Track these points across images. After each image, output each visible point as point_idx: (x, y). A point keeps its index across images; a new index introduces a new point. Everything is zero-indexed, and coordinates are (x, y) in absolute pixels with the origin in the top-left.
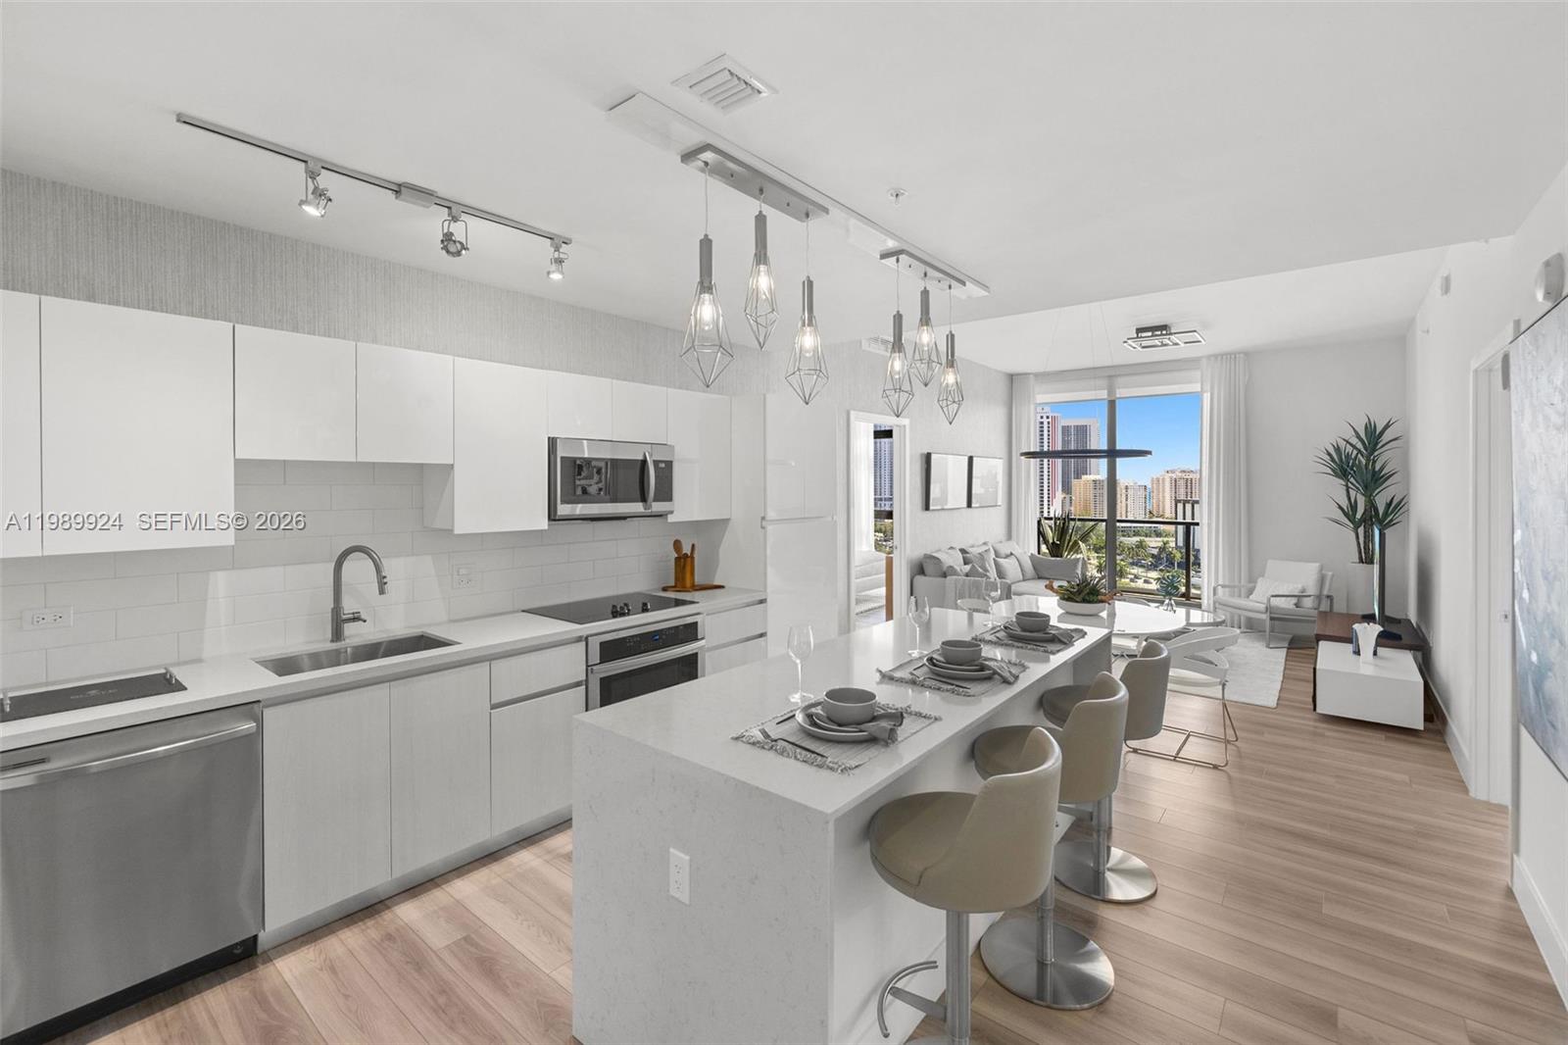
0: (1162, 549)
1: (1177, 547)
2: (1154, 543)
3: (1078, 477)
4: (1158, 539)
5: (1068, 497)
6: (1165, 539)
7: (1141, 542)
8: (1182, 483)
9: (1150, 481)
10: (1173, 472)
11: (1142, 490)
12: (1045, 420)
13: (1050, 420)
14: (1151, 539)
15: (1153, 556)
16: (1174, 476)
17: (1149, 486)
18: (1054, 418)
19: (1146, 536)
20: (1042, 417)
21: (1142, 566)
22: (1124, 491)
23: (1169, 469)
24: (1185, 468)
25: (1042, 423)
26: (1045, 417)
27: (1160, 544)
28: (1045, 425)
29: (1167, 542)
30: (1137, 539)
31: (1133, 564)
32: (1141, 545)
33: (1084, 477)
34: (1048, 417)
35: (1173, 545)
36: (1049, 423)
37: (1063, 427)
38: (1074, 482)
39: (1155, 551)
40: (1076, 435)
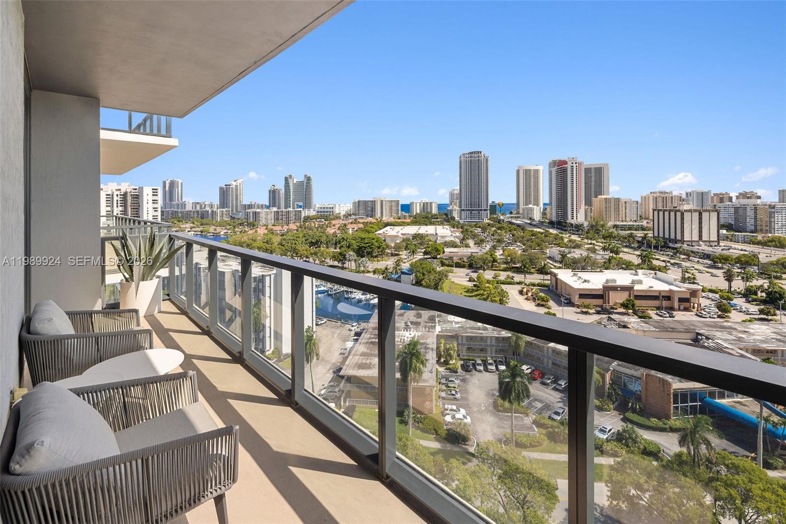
0: (644, 238)
1: (654, 237)
2: (639, 234)
3: (596, 196)
4: (642, 232)
5: (589, 208)
6: (645, 232)
7: (631, 234)
8: (660, 200)
9: (640, 198)
10: (654, 193)
11: (635, 204)
12: (574, 165)
13: (577, 165)
14: (639, 232)
15: (638, 242)
16: (655, 195)
17: (640, 201)
18: (580, 164)
19: (636, 230)
20: (572, 163)
21: (632, 248)
22: (624, 204)
23: (652, 191)
24: (662, 190)
25: (573, 166)
26: (574, 163)
27: (643, 235)
28: (575, 168)
29: (647, 234)
30: (629, 232)
31: (626, 246)
32: (631, 236)
33: (599, 197)
34: (576, 163)
35: (652, 235)
36: (577, 166)
37: (586, 169)
38: (594, 199)
39: (640, 239)
40: (595, 172)
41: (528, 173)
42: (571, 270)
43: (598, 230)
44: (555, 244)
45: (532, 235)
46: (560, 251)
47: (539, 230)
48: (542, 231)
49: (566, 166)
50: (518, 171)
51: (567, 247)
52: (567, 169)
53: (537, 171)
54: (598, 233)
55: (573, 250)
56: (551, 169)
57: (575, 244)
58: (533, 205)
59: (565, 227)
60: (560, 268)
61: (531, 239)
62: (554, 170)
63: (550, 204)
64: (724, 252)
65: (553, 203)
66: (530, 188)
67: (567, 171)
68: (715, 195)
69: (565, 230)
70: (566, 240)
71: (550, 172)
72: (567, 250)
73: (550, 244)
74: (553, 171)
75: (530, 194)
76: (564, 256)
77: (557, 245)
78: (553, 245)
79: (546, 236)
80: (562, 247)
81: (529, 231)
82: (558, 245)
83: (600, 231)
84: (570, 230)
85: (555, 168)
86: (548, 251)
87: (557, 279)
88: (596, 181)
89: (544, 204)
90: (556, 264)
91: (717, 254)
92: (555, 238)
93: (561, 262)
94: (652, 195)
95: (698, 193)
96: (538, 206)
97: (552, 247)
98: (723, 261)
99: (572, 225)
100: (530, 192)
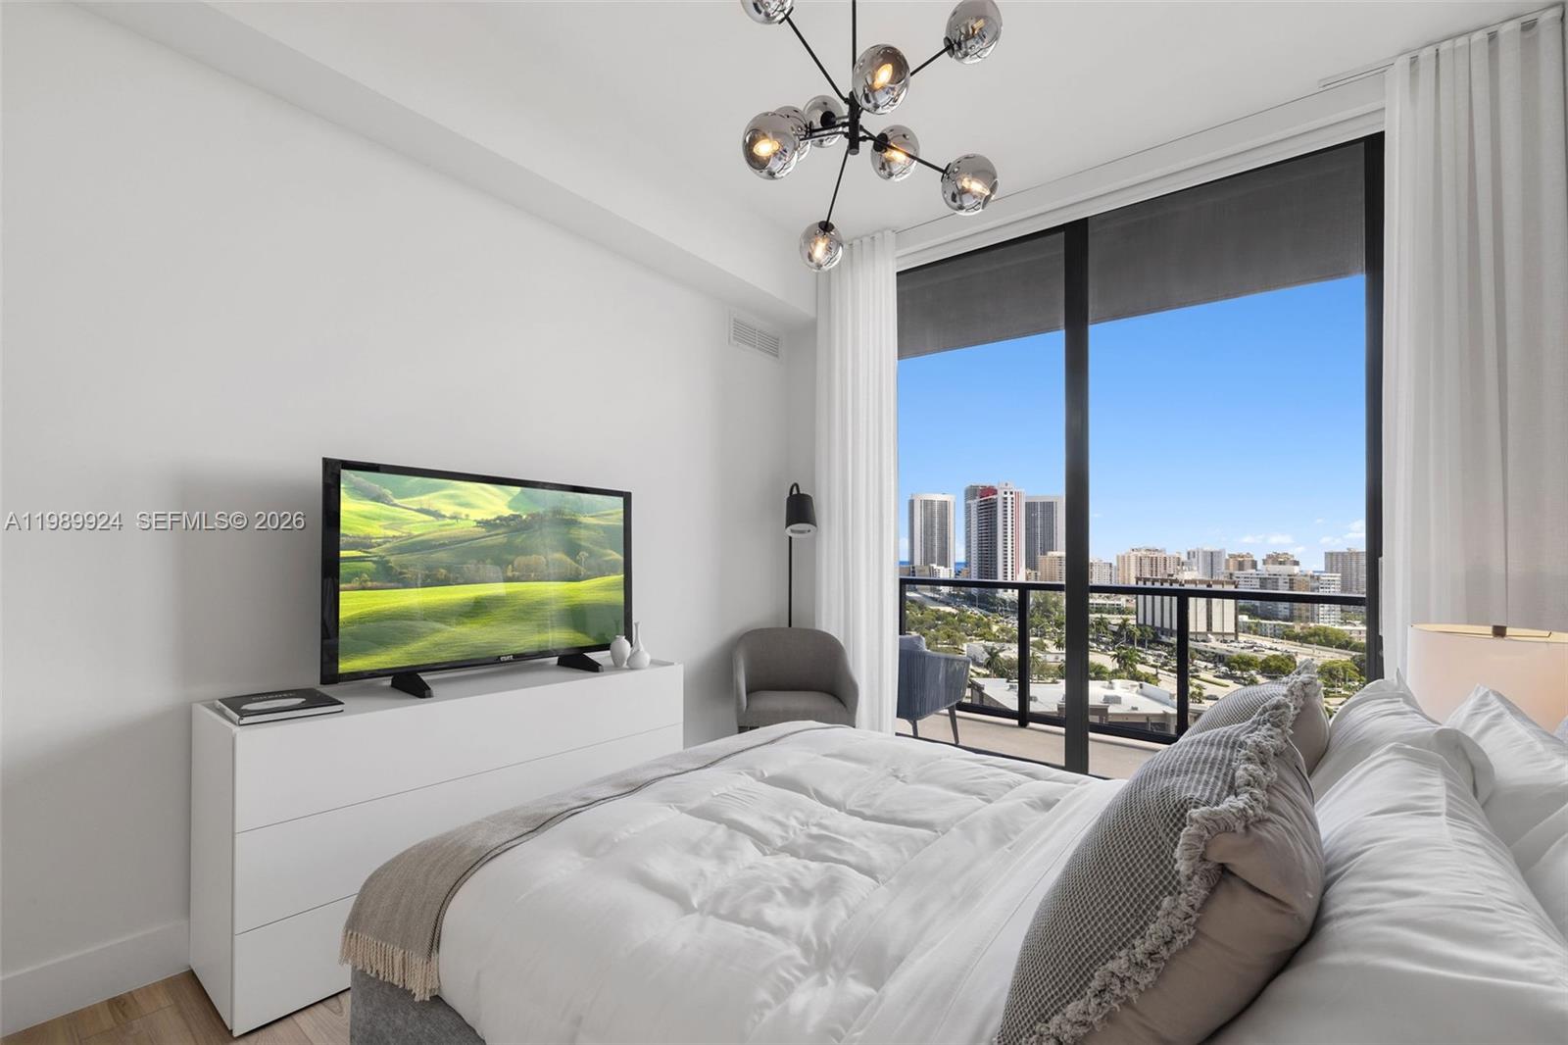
0: (1123, 626)
1: (1138, 625)
2: (1115, 620)
3: (1044, 553)
4: (1119, 616)
5: (1033, 572)
6: (1124, 616)
8: (1146, 562)
9: (1117, 557)
10: (1137, 550)
11: (1107, 569)
12: (1009, 496)
13: (1013, 496)
15: (1114, 633)
16: (1139, 554)
17: (1115, 564)
18: (1017, 494)
19: (1109, 613)
20: (1006, 493)
21: (1105, 643)
23: (1134, 547)
24: (1150, 546)
25: (1006, 499)
26: (1009, 493)
27: (1120, 621)
28: (1009, 501)
29: (1127, 620)
30: (1098, 615)
33: (1050, 553)
34: (1011, 493)
35: (1134, 622)
36: (1012, 498)
37: (1028, 505)
38: (1041, 557)
39: (1116, 629)
40: (1043, 511)
41: (929, 507)
42: (1005, 680)
43: (1048, 611)
44: (976, 635)
45: (938, 619)
46: (985, 647)
47: (948, 609)
48: (954, 611)
49: (994, 497)
50: (912, 503)
51: (998, 640)
52: (996, 503)
53: (944, 505)
54: (1048, 617)
55: (1007, 645)
56: (969, 502)
57: (1010, 635)
58: (938, 565)
59: (993, 604)
60: (986, 676)
61: (937, 625)
62: (974, 503)
63: (967, 564)
64: (1245, 651)
65: (972, 562)
66: (932, 534)
67: (996, 507)
68: (1232, 556)
69: (994, 611)
70: (995, 628)
71: (968, 508)
72: (997, 646)
73: (968, 635)
74: (973, 506)
75: (933, 546)
76: (993, 654)
77: (980, 636)
78: (973, 637)
79: (961, 621)
80: (989, 640)
81: (932, 610)
82: (982, 636)
83: (1051, 613)
84: (1001, 611)
85: (976, 501)
86: (965, 647)
87: (982, 695)
88: (1043, 527)
89: (956, 564)
90: (979, 670)
91: (1235, 655)
92: (976, 625)
93: (988, 665)
94: (1135, 553)
95: (1205, 552)
96: (946, 567)
97: (971, 640)
98: (1243, 667)
99: (1004, 601)
100: (932, 540)
